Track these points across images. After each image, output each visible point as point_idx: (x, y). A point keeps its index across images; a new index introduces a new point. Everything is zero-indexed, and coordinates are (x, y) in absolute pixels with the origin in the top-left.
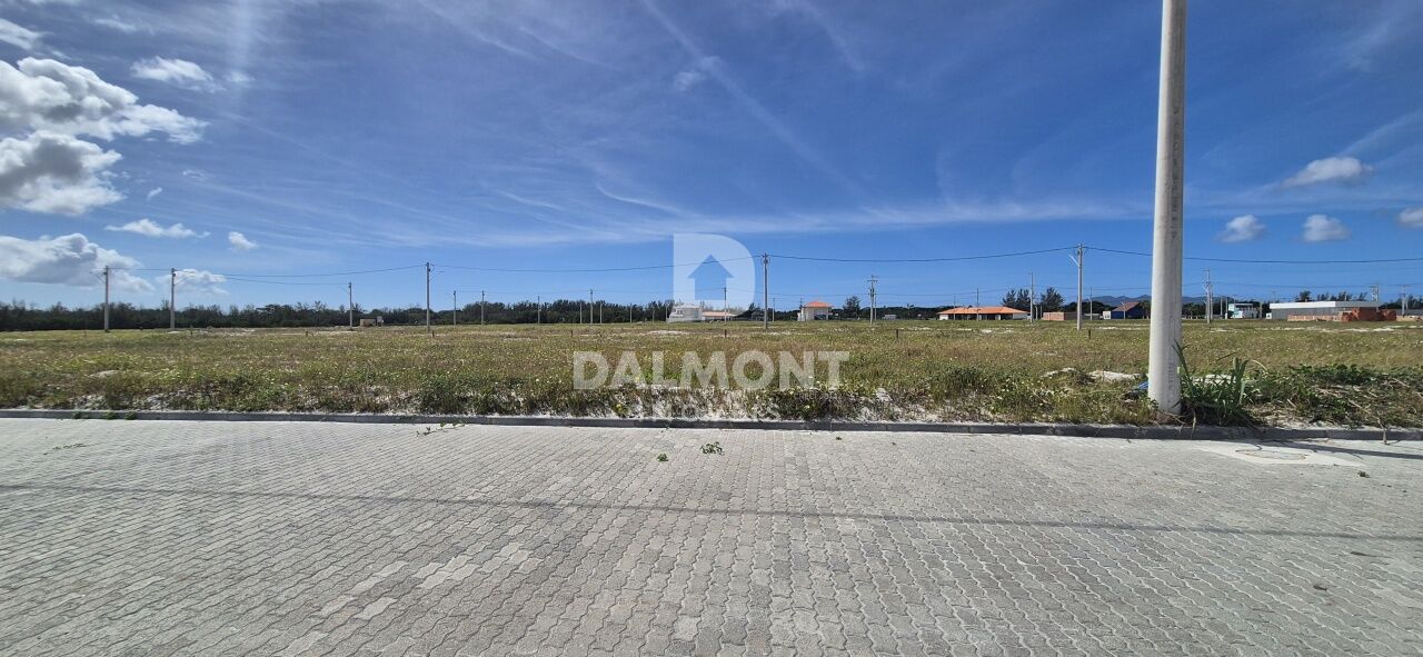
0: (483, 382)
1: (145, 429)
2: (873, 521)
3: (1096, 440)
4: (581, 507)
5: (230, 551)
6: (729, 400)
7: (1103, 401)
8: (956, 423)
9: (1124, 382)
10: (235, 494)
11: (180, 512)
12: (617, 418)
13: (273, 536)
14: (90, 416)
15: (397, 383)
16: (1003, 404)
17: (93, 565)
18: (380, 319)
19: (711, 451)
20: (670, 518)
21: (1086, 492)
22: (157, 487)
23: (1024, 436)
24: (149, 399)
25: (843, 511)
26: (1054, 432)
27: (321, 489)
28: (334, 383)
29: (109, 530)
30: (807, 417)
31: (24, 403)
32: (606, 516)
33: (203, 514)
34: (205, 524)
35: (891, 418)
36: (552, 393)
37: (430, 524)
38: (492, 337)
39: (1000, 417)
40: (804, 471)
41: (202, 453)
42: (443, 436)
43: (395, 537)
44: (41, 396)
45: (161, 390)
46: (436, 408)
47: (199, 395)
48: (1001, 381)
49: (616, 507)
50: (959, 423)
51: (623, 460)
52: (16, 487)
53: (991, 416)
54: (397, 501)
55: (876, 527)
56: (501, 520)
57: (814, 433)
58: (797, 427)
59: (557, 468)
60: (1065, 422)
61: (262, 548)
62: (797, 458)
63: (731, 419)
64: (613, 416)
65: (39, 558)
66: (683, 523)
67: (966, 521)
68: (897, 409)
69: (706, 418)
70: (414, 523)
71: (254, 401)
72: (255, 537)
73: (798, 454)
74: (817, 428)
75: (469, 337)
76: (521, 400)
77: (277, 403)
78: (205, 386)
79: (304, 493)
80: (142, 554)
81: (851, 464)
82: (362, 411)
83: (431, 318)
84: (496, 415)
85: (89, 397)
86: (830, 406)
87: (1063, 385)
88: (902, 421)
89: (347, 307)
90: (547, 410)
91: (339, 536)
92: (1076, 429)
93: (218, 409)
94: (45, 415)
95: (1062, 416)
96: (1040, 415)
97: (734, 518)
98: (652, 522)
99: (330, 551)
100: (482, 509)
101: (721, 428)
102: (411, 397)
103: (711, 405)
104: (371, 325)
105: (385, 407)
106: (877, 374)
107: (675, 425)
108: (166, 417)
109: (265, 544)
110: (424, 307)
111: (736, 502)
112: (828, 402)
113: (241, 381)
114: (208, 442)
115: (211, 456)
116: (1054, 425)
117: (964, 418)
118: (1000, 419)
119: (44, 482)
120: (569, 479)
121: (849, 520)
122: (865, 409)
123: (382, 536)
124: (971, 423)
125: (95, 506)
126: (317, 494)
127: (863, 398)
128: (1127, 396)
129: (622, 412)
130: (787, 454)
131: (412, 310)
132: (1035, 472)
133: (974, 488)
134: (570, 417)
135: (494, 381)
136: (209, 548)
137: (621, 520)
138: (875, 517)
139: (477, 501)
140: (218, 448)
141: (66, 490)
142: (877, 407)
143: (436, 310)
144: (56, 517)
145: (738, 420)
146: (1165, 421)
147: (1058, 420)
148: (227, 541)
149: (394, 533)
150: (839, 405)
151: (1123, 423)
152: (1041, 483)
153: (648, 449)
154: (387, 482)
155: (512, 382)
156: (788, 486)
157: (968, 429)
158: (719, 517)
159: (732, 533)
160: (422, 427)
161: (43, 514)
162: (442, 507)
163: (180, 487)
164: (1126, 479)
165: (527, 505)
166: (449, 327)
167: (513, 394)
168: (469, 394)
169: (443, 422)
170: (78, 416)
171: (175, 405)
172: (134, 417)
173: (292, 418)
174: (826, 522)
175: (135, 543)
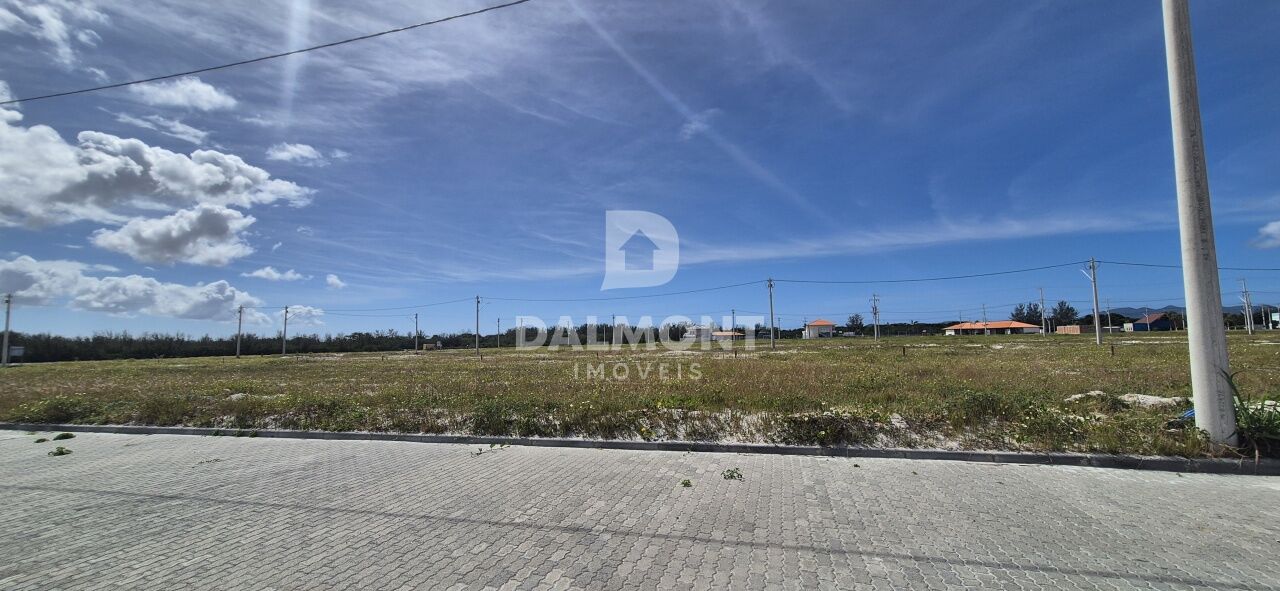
0: (526, 407)
1: (264, 446)
2: (903, 562)
3: (1140, 473)
4: (615, 533)
5: (325, 565)
6: (744, 424)
7: (1143, 430)
8: (978, 451)
9: (1164, 408)
10: (329, 510)
11: (288, 525)
12: (643, 441)
13: (357, 553)
14: (225, 434)
15: (454, 407)
16: (1029, 432)
17: (224, 573)
18: (439, 344)
19: (732, 477)
20: (698, 549)
21: (1139, 536)
22: (271, 501)
23: (1055, 467)
24: (267, 420)
25: (870, 549)
26: (1090, 463)
27: (393, 507)
28: (405, 407)
29: (236, 540)
30: (822, 443)
31: (180, 422)
32: (639, 544)
33: (304, 529)
34: (306, 539)
35: (909, 446)
36: (585, 417)
37: (484, 546)
38: (530, 359)
39: (1027, 445)
40: (825, 501)
41: (304, 469)
42: (493, 457)
43: (455, 559)
44: (192, 417)
45: (276, 412)
46: (486, 430)
47: (303, 416)
48: (1024, 407)
49: (647, 535)
50: (982, 451)
51: (652, 484)
52: (172, 498)
53: (1017, 445)
54: (456, 521)
55: (907, 569)
56: (545, 544)
57: (830, 459)
58: (814, 453)
59: (591, 492)
60: (1101, 452)
61: (349, 565)
62: (817, 487)
63: (749, 444)
64: (639, 439)
65: (185, 564)
66: (711, 555)
67: (1005, 566)
68: (914, 436)
69: (724, 442)
70: (470, 545)
71: (343, 422)
72: (345, 552)
73: (817, 482)
74: (833, 454)
75: (510, 359)
76: (557, 423)
77: (361, 424)
78: (307, 408)
79: (382, 511)
80: (259, 565)
81: (873, 494)
82: (427, 432)
83: (480, 342)
84: (536, 437)
85: (225, 418)
86: (845, 432)
87: (1093, 410)
88: (921, 449)
89: (414, 334)
90: (580, 432)
91: (409, 556)
92: (1114, 460)
93: (317, 429)
94: (194, 433)
95: (1097, 446)
96: (1071, 444)
97: (760, 552)
98: (681, 552)
99: (403, 570)
100: (528, 532)
101: (738, 452)
102: (466, 420)
103: (728, 429)
104: (431, 349)
105: (444, 429)
106: (890, 399)
107: (696, 448)
108: (278, 435)
109: (350, 560)
110: (474, 332)
111: (761, 534)
112: (842, 428)
113: (334, 404)
114: (310, 459)
115: (311, 472)
116: (1088, 456)
117: (987, 446)
118: (1027, 447)
119: (191, 494)
120: (602, 503)
121: (877, 559)
122: (881, 435)
123: (445, 557)
124: (995, 452)
125: (226, 518)
126: (391, 512)
127: (878, 424)
128: (1171, 425)
129: (646, 436)
130: (806, 483)
131: (464, 336)
132: (1076, 511)
133: (1009, 526)
134: (600, 439)
135: (534, 406)
136: (309, 562)
137: (652, 550)
138: (905, 557)
139: (523, 524)
140: (316, 465)
141: (206, 501)
142: (893, 433)
143: (483, 335)
144: (199, 527)
145: (754, 444)
146: (1221, 453)
147: (1093, 450)
148: (321, 556)
149: (455, 554)
150: (854, 430)
151: (1169, 455)
152: (1084, 523)
153: (673, 473)
154: (448, 501)
155: (549, 407)
156: (811, 516)
157: (992, 458)
158: (745, 549)
159: (759, 569)
160: (475, 447)
161: (189, 523)
162: (494, 529)
163: (288, 502)
164: (1184, 523)
165: (566, 529)
166: (494, 350)
167: (551, 417)
168: (515, 417)
169: (493, 443)
170: (217, 433)
171: (285, 426)
172: (255, 435)
173: (371, 437)
174: (852, 560)
175: (254, 554)
